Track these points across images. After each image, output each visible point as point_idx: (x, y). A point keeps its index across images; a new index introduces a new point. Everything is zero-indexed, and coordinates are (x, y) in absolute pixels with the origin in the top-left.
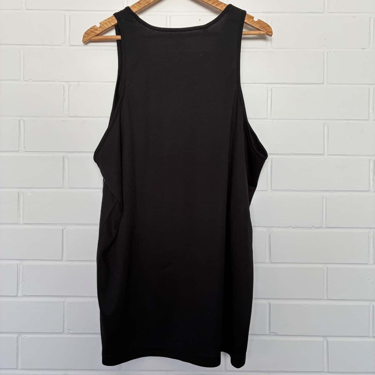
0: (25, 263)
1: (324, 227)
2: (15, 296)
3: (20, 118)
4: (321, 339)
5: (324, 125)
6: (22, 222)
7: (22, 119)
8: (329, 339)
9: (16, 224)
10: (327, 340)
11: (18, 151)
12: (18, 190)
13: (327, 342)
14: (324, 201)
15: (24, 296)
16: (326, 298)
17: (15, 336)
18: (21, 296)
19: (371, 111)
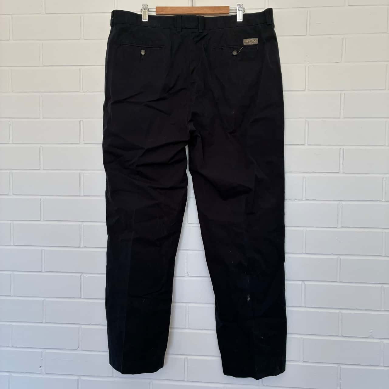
0: (85, 224)
1: (304, 199)
2: (78, 247)
3: (80, 119)
4: (300, 283)
5: (305, 122)
6: (82, 195)
7: (81, 120)
8: (306, 283)
9: (79, 196)
10: (305, 283)
11: (80, 143)
12: (79, 171)
13: (305, 284)
14: (304, 180)
15: (85, 247)
16: (304, 252)
17: (79, 275)
18: (82, 247)
19: (342, 111)
